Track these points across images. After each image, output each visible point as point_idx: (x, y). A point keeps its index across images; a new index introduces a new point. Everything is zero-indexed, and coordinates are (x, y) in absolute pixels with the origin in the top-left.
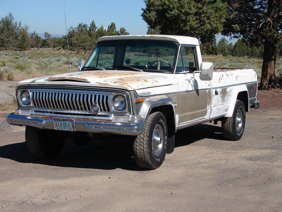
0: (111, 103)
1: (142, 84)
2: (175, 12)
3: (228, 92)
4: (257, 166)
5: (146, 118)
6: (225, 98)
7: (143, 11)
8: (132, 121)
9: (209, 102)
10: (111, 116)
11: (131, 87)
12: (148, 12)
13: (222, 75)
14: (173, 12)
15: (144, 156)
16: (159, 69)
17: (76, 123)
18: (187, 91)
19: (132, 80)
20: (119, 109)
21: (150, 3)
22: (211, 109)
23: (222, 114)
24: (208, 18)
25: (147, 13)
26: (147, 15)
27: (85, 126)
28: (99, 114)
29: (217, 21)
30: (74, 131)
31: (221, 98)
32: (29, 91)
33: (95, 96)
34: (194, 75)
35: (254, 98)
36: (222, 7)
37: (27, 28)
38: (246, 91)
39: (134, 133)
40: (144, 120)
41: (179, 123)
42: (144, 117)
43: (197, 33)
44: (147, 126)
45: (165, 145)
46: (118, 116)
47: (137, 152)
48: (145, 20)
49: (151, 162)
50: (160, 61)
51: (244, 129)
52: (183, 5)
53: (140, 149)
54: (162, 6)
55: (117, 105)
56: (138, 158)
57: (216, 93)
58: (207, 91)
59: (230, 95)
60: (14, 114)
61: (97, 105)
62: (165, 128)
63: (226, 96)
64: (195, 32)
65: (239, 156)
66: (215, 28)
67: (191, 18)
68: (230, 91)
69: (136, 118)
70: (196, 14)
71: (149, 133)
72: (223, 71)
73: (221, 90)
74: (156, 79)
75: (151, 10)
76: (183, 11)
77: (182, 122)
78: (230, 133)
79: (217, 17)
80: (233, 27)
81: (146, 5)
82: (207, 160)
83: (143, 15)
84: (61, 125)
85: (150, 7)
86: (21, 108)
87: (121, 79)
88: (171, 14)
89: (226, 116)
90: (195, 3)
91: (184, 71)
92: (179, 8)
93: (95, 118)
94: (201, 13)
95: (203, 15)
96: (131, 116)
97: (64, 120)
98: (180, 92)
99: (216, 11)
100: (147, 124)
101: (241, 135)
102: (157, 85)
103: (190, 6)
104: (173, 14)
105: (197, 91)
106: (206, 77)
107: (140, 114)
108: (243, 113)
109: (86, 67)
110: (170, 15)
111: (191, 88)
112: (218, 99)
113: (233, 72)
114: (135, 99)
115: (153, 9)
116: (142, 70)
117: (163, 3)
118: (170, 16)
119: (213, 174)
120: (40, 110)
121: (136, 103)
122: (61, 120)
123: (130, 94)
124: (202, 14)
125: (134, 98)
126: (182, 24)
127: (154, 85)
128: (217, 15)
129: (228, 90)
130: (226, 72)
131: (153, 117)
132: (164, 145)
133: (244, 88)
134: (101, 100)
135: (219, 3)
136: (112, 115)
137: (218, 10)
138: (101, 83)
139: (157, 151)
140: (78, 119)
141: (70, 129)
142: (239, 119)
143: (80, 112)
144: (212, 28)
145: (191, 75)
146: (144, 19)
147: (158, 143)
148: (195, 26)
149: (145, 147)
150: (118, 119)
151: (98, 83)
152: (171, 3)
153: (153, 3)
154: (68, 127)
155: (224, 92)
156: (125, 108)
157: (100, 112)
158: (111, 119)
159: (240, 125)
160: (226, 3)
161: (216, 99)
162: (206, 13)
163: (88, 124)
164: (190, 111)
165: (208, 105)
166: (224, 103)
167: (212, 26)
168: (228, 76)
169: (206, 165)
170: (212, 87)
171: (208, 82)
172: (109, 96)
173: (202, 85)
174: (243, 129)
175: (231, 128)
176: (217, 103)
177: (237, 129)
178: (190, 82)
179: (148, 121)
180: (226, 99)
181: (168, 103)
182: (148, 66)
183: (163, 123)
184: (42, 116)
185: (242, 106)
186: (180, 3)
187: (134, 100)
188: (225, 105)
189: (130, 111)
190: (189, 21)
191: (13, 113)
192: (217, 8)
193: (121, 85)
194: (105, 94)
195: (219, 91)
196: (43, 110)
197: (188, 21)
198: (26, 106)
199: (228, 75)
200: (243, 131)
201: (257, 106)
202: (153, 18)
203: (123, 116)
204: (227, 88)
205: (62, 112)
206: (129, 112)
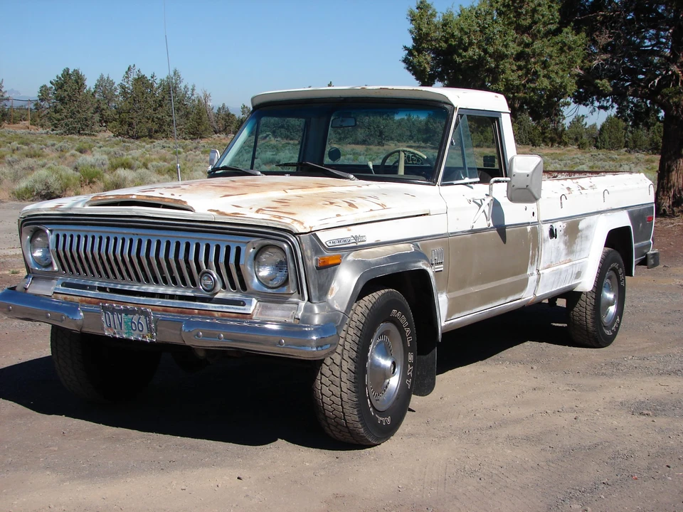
0: (249, 268)
1: (338, 215)
2: (473, 52)
3: (581, 231)
4: (660, 438)
5: (346, 311)
6: (575, 246)
7: (407, 52)
8: (306, 320)
9: (534, 256)
10: (250, 303)
11: (302, 223)
12: (416, 53)
13: (569, 189)
14: (470, 52)
15: (343, 412)
16: (401, 171)
17: (156, 321)
18: (473, 231)
19: (310, 203)
20: (270, 285)
21: (420, 35)
22: (539, 274)
23: (567, 285)
24: (545, 65)
25: (415, 56)
26: (415, 61)
27: (181, 330)
28: (219, 296)
29: (564, 71)
30: (152, 342)
31: (566, 244)
32: (48, 231)
33: (208, 247)
34: (491, 189)
35: (645, 242)
36: (575, 42)
37: (206, 97)
38: (627, 228)
39: (308, 352)
40: (339, 316)
41: (450, 314)
42: (341, 306)
43: (521, 97)
44: (351, 331)
45: (409, 377)
46: (270, 305)
47: (323, 403)
48: (410, 70)
49: (362, 429)
50: (404, 151)
51: (620, 319)
52: (491, 38)
53: (333, 394)
54: (446, 42)
55: (265, 272)
56: (326, 417)
57: (553, 234)
58: (529, 228)
59: (587, 237)
60: (17, 289)
61: (212, 272)
62: (408, 331)
63: (578, 241)
64: (516, 94)
65: (608, 399)
66: (560, 86)
67: (507, 65)
68: (589, 227)
69: (316, 310)
70: (519, 56)
71: (356, 349)
72: (573, 177)
73: (565, 225)
74: (382, 200)
75: (423, 48)
76: (491, 50)
77: (459, 312)
78: (587, 331)
79: (562, 63)
80: (597, 84)
81: (413, 39)
82: (525, 412)
83: (406, 61)
84: (121, 324)
85: (421, 43)
86: (32, 276)
87: (281, 201)
88: (465, 56)
89: (578, 289)
90: (517, 33)
91: (465, 176)
92: (484, 44)
93: (206, 306)
94: (528, 55)
95: (533, 60)
96: (302, 304)
97: (127, 312)
98: (451, 233)
99: (561, 51)
100: (353, 324)
101: (615, 333)
102: (385, 215)
103: (506, 40)
104: (470, 58)
105: (501, 229)
106: (524, 194)
107: (330, 297)
108: (619, 281)
109: (218, 169)
110: (462, 58)
111: (483, 222)
112: (558, 249)
113: (596, 180)
114: (314, 258)
115: (428, 48)
116: (352, 176)
117: (448, 33)
118: (463, 62)
119: (535, 465)
120: (75, 281)
121: (318, 268)
122: (120, 312)
123: (300, 244)
124: (531, 58)
125: (309, 255)
126: (489, 78)
127: (374, 217)
128: (563, 58)
129: (581, 226)
130: (578, 180)
131: (371, 305)
132: (404, 376)
133: (623, 220)
134: (222, 259)
135: (567, 33)
136: (254, 299)
137: (565, 48)
138: (221, 210)
139: (384, 397)
140: (165, 309)
141: (144, 337)
142: (609, 296)
143: (170, 291)
144: (553, 86)
145: (484, 188)
146: (408, 69)
147: (386, 374)
148: (517, 82)
149: (345, 389)
150: (269, 312)
151: (214, 211)
152: (466, 33)
153: (427, 34)
154: (137, 332)
155: (573, 230)
156: (286, 282)
157: (222, 292)
158: (250, 312)
159: (612, 309)
160: (583, 35)
161: (551, 249)
162: (541, 54)
163: (189, 324)
164: (483, 283)
165: (531, 264)
166: (571, 257)
167: (553, 81)
168: (582, 191)
169: (518, 431)
170: (542, 218)
171: (531, 207)
172: (243, 249)
173: (515, 214)
174: (618, 320)
175: (588, 317)
176: (553, 259)
177: (605, 320)
178: (480, 206)
179: (355, 317)
180: (577, 247)
181: (413, 265)
182: (373, 166)
183: (403, 320)
184: (80, 298)
185: (618, 262)
186: (485, 34)
187: (312, 259)
188: (574, 262)
189: (300, 291)
190: (503, 72)
191: (13, 289)
192: (564, 44)
193: (275, 216)
194: (234, 242)
195: (560, 228)
196: (82, 282)
197: (500, 70)
198: (43, 269)
199: (583, 189)
200: (619, 324)
201: (654, 261)
202: (426, 66)
203: (284, 303)
204: (581, 220)
205: (126, 288)
206: (299, 293)
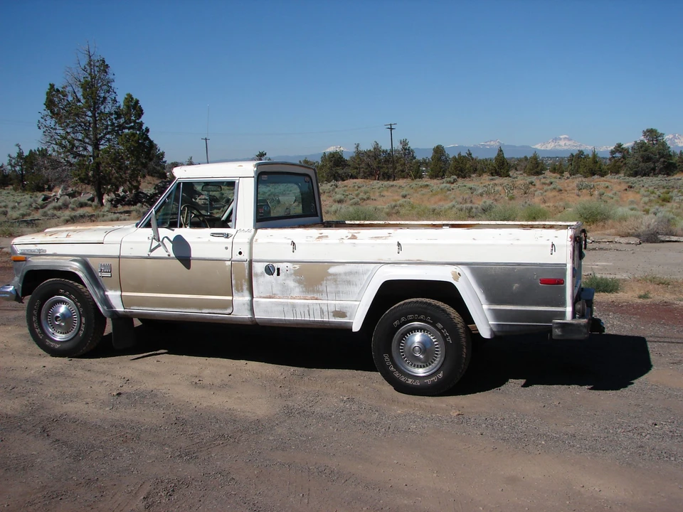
1: (33, 239)
9: (239, 284)
13: (324, 237)
18: (148, 257)
23: (320, 320)
31: (300, 282)
57: (269, 270)
59: (349, 282)
62: (79, 304)
63: (327, 282)
73: (296, 266)
98: (123, 256)
108: (444, 336)
111: (162, 253)
112: (284, 285)
127: (55, 241)
165: (238, 290)
166: (316, 295)
171: (238, 247)
174: (441, 375)
176: (278, 293)
180: (327, 289)
183: (73, 297)
188: (325, 301)
195: (288, 268)
199: (353, 238)
201: (562, 331)
204: (334, 266)
